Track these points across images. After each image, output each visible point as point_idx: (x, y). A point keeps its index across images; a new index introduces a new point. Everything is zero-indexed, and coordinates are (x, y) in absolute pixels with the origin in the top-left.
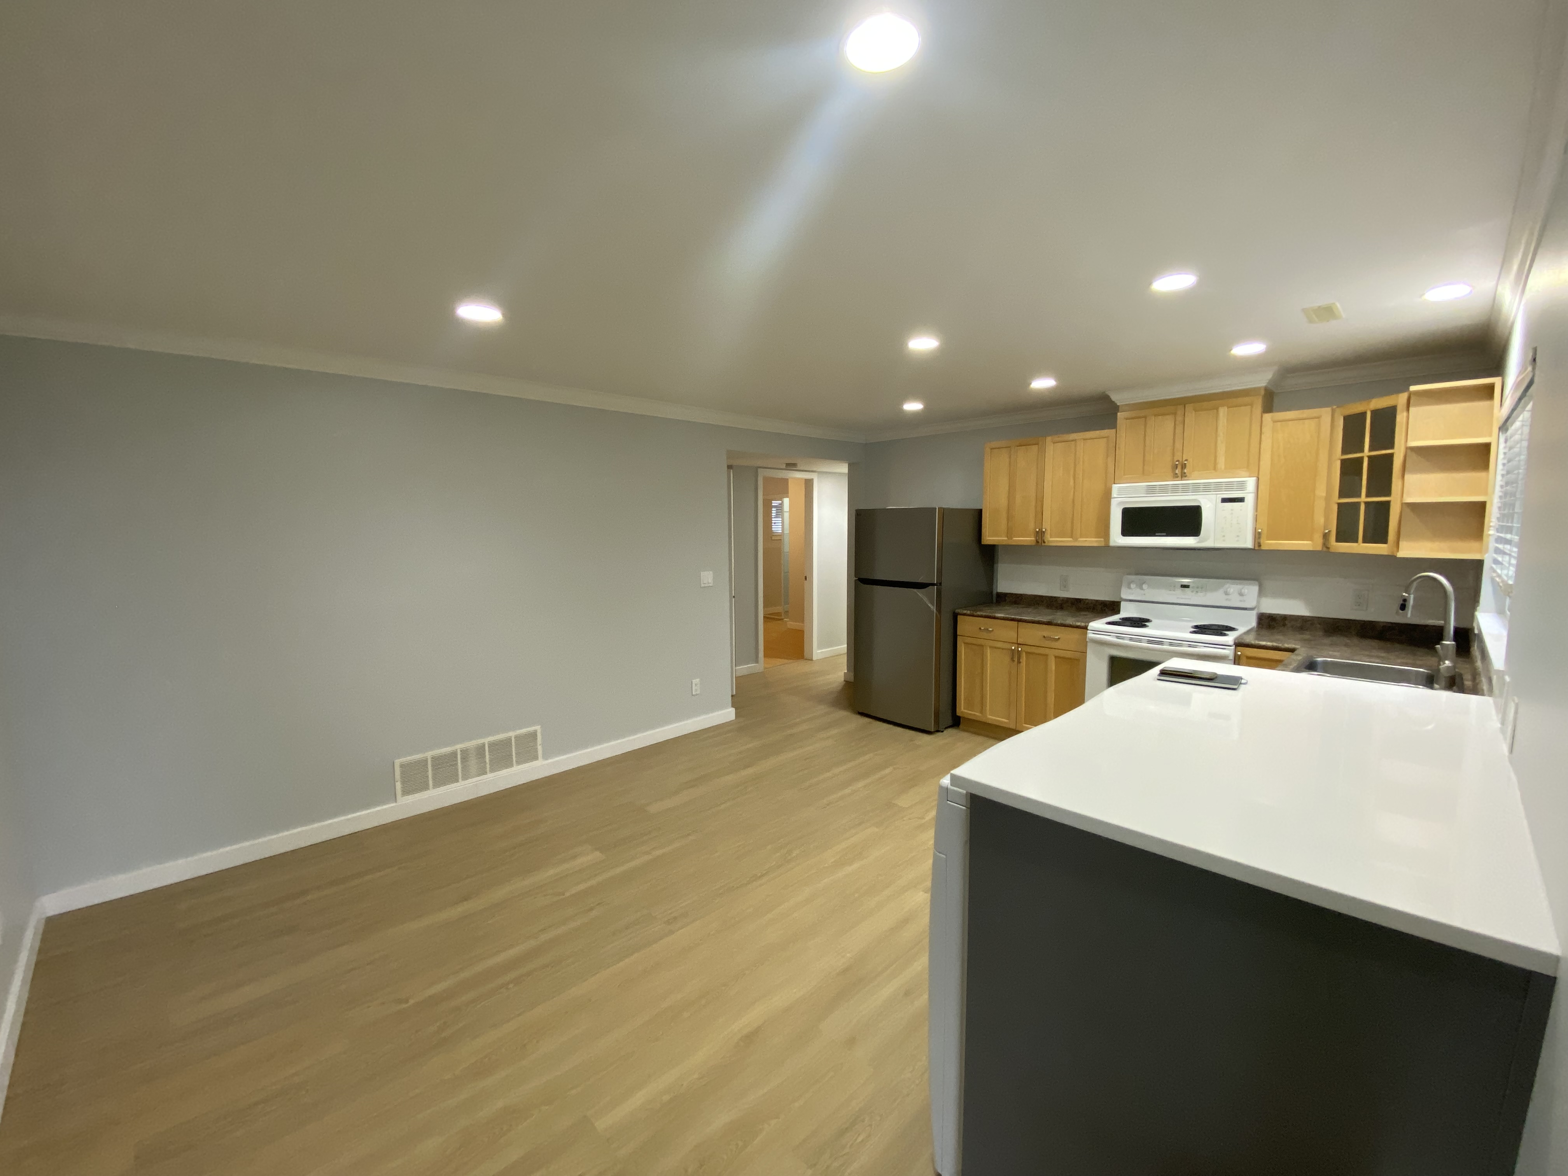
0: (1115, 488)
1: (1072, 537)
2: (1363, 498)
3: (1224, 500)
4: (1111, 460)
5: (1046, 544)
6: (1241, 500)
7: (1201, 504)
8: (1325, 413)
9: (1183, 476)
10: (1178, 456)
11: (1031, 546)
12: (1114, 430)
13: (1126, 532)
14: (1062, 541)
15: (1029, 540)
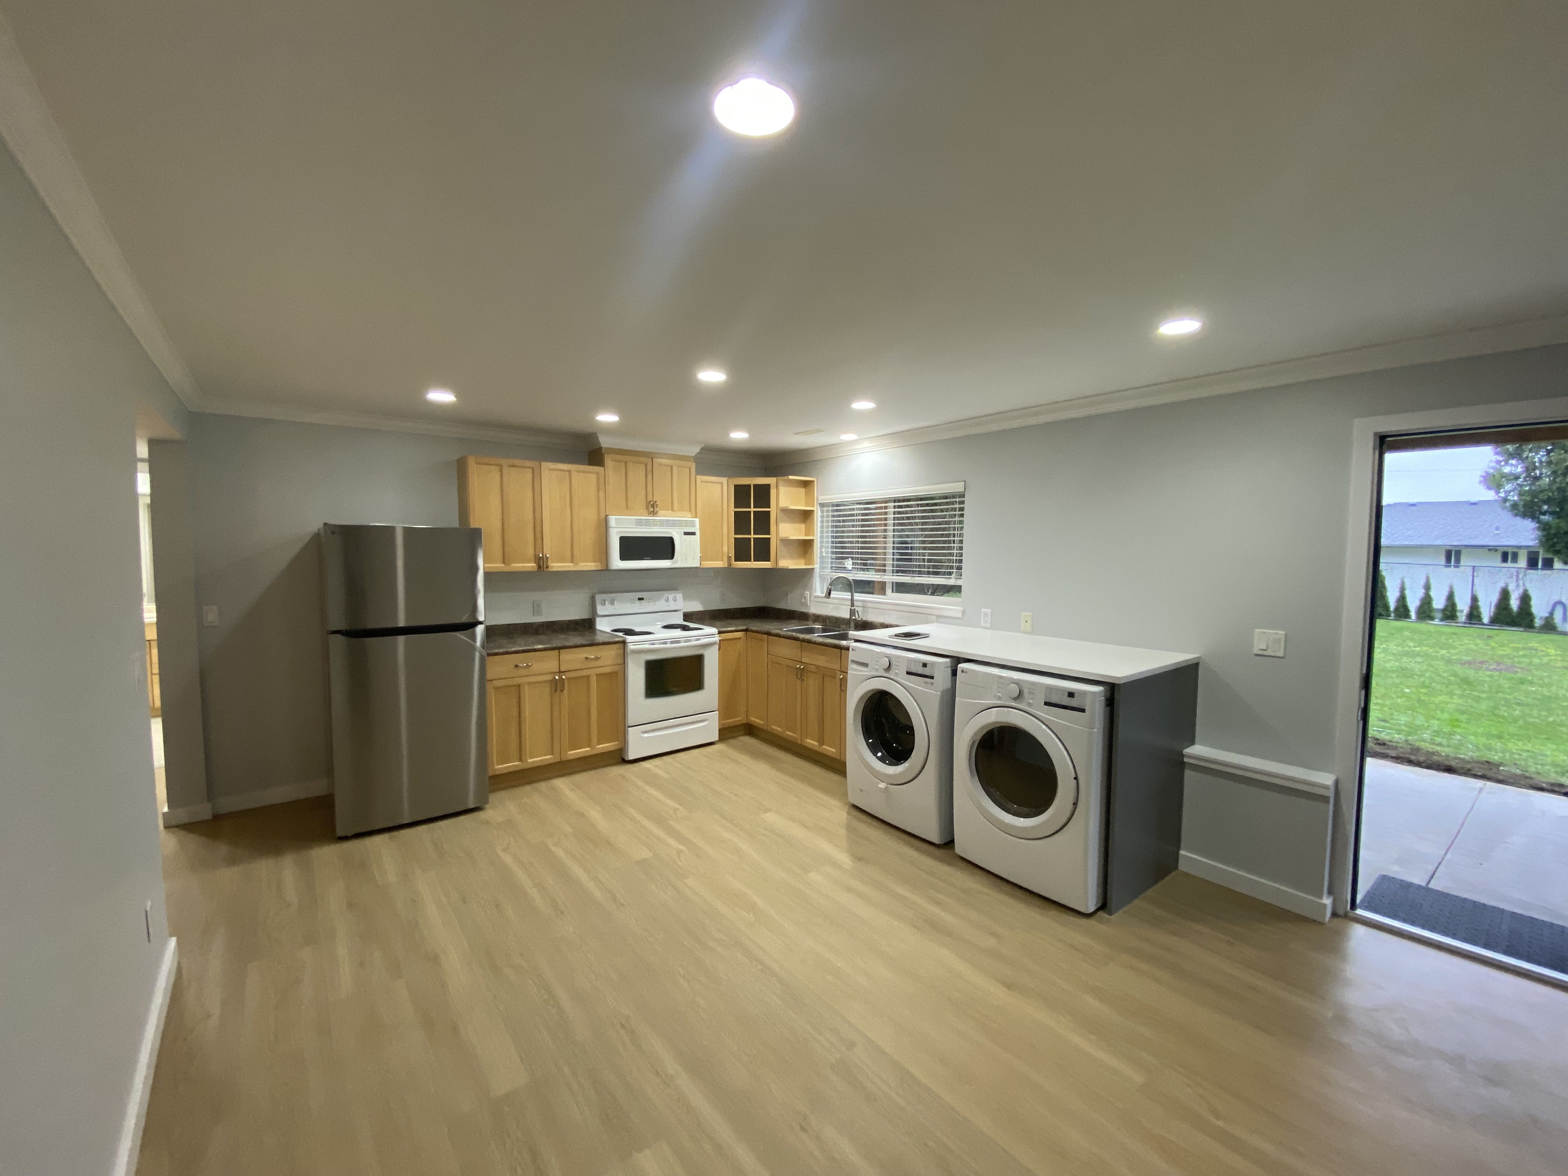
0: (613, 520)
1: (572, 562)
2: (752, 536)
3: (686, 534)
4: (601, 494)
5: (549, 569)
6: (694, 534)
7: (672, 534)
8: (724, 480)
9: (654, 513)
10: (650, 498)
11: (534, 572)
12: (603, 468)
13: (624, 557)
14: (564, 566)
15: (531, 566)
